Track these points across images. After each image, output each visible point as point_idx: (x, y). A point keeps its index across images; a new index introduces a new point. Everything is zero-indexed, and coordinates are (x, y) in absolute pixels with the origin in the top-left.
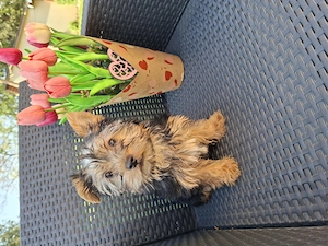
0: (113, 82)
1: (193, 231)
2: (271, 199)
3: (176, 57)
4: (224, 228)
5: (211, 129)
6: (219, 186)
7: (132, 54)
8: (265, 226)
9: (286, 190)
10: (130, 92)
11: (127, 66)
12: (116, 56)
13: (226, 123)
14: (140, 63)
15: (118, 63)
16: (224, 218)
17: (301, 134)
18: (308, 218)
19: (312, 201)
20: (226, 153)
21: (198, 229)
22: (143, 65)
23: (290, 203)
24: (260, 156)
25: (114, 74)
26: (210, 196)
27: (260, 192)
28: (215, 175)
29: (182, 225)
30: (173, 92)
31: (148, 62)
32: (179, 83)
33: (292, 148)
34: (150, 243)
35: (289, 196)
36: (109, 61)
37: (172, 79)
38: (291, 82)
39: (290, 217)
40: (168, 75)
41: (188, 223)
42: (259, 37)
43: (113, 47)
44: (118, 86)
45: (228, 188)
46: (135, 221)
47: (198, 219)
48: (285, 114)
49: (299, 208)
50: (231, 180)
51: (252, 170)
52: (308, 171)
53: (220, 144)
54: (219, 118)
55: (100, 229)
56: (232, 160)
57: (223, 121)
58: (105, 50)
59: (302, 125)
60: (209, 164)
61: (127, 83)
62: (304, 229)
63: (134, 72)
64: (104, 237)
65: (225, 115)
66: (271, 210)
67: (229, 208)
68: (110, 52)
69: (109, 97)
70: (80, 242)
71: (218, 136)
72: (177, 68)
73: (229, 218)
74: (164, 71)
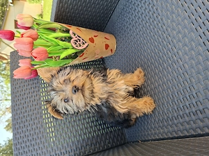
0: (74, 51)
1: (124, 144)
2: (175, 121)
3: (111, 35)
4: (145, 141)
5: (135, 79)
6: (141, 115)
7: (85, 34)
8: (172, 139)
9: (185, 115)
10: (83, 57)
11: (81, 41)
12: (75, 35)
13: (145, 75)
14: (90, 39)
15: (76, 39)
16: (145, 135)
17: (194, 81)
18: (200, 132)
19: (202, 121)
20: (145, 94)
21: (128, 143)
22: (92, 40)
23: (188, 123)
24: (168, 95)
25: (74, 46)
26: (135, 121)
27: (168, 117)
30: (109, 57)
31: (94, 38)
32: (114, 51)
33: (188, 89)
34: (93, 154)
35: (187, 119)
36: (71, 38)
37: (109, 49)
38: (187, 49)
39: (188, 132)
40: (107, 46)
42: (165, 22)
43: (73, 29)
44: (76, 53)
45: (147, 116)
46: (88, 139)
47: (127, 136)
48: (183, 68)
49: (194, 126)
50: (149, 110)
51: (163, 104)
52: (199, 103)
53: (141, 88)
54: (140, 72)
55: (65, 145)
56: (150, 98)
57: (143, 74)
58: (68, 31)
59: (194, 74)
61: (82, 51)
62: (198, 138)
63: (86, 45)
64: (68, 149)
65: (144, 70)
66: (176, 128)
67: (148, 128)
68: (71, 32)
69: (71, 60)
70: (53, 153)
71: (139, 83)
72: (112, 42)
73: (148, 134)
74: (105, 43)
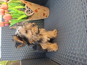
1: (45, 57)
6: (52, 51)
10: (31, 19)
11: (31, 11)
12: (28, 8)
14: (35, 10)
15: (28, 10)
22: (36, 11)
28: (51, 48)
29: (42, 55)
31: (38, 10)
32: (47, 17)
37: (45, 15)
40: (44, 14)
41: (44, 55)
44: (27, 17)
46: (30, 53)
54: (56, 31)
60: (50, 44)
61: (31, 16)
63: (33, 13)
64: (21, 56)
68: (26, 6)
72: (47, 12)
73: (55, 57)
74: (43, 13)
